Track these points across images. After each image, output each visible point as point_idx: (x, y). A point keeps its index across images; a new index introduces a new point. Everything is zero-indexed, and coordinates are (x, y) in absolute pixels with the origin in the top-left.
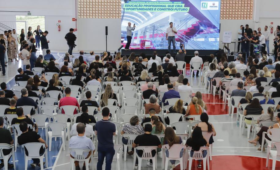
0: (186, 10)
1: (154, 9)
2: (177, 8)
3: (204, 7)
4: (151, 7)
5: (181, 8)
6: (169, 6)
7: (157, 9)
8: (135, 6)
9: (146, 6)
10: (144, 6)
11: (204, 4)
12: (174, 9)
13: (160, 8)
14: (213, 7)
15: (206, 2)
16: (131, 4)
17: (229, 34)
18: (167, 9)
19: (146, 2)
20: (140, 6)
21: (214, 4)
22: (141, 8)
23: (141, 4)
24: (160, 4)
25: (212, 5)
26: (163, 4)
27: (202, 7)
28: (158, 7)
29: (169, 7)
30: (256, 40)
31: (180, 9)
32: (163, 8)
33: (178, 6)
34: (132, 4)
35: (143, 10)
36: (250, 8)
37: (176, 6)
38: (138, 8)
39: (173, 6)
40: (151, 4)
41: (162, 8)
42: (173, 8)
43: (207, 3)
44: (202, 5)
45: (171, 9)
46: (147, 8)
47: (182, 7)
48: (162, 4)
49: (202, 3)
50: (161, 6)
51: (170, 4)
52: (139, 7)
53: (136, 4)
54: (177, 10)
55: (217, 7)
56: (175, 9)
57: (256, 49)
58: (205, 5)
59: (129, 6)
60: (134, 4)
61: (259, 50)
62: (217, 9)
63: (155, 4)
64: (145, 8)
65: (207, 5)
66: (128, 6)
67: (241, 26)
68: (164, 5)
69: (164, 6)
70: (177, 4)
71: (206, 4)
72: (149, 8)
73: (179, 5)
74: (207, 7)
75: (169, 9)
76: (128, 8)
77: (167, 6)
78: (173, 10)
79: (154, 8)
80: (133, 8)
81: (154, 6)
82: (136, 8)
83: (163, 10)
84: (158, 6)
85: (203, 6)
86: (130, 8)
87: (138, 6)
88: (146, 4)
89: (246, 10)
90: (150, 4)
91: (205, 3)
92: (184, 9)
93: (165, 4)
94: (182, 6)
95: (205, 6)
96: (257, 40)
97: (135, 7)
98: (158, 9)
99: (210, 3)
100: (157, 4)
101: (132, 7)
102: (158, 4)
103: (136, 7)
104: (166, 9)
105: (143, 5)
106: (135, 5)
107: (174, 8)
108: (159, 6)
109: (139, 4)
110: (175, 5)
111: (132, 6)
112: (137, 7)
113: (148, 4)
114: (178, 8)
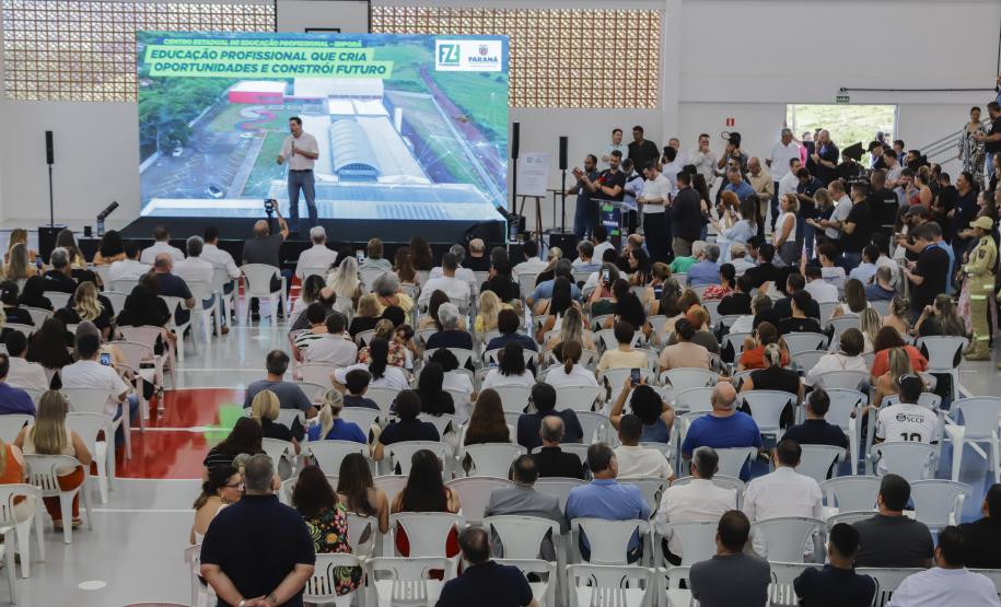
0: (382, 70)
1: (259, 68)
2: (344, 63)
3: (447, 60)
4: (250, 61)
5: (361, 63)
6: (316, 57)
7: (270, 68)
8: (189, 55)
9: (231, 55)
10: (222, 56)
11: (446, 50)
12: (335, 69)
13: (281, 62)
14: (480, 59)
15: (455, 42)
16: (173, 49)
17: (538, 161)
18: (309, 66)
19: (229, 40)
20: (205, 55)
21: (483, 51)
22: (210, 62)
23: (211, 49)
24: (283, 50)
25: (478, 55)
26: (294, 51)
27: (441, 61)
28: (275, 62)
29: (316, 59)
30: (613, 187)
31: (357, 67)
32: (295, 63)
33: (351, 56)
34: (178, 48)
35: (219, 70)
36: (648, 65)
37: (343, 57)
38: (202, 62)
39: (330, 57)
40: (250, 49)
41: (288, 62)
42: (331, 63)
43: (458, 46)
44: (441, 53)
45: (326, 69)
46: (235, 61)
47: (365, 59)
48: (288, 50)
49: (441, 47)
50: (288, 56)
51: (319, 51)
52: (205, 61)
53: (193, 49)
54: (346, 72)
55: (496, 60)
56: (339, 69)
57: (607, 219)
58: (450, 53)
59: (167, 54)
60: (186, 49)
61: (616, 224)
62: (497, 67)
63: (264, 50)
64: (227, 61)
65: (457, 54)
66: (161, 57)
67: (614, 132)
68: (297, 54)
69: (297, 56)
70: (347, 51)
71: (454, 50)
72: (243, 62)
73: (355, 51)
74: (458, 60)
75: (317, 69)
76: (164, 61)
77: (308, 56)
78: (330, 70)
79: (260, 63)
80: (180, 61)
81: (259, 56)
82: (192, 65)
83: (295, 70)
84: (275, 56)
85: (444, 57)
86: (172, 61)
87: (200, 55)
88: (228, 49)
89: (631, 74)
90: (245, 50)
91: (451, 47)
92: (372, 69)
93: (300, 51)
94: (364, 57)
95: (453, 57)
96: (617, 188)
97: (188, 61)
98: (276, 68)
99: (470, 48)
100: (271, 50)
101: (175, 60)
102: (276, 50)
103: (193, 61)
104: (306, 68)
105: (219, 50)
106: (189, 52)
107: (336, 62)
108: (279, 56)
109: (202, 49)
110: (338, 51)
111: (177, 54)
112: (196, 58)
113: (237, 50)
114: (349, 63)
